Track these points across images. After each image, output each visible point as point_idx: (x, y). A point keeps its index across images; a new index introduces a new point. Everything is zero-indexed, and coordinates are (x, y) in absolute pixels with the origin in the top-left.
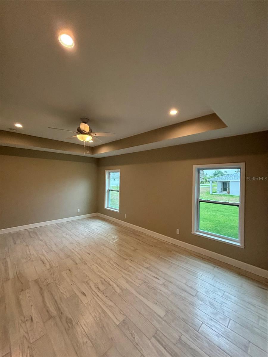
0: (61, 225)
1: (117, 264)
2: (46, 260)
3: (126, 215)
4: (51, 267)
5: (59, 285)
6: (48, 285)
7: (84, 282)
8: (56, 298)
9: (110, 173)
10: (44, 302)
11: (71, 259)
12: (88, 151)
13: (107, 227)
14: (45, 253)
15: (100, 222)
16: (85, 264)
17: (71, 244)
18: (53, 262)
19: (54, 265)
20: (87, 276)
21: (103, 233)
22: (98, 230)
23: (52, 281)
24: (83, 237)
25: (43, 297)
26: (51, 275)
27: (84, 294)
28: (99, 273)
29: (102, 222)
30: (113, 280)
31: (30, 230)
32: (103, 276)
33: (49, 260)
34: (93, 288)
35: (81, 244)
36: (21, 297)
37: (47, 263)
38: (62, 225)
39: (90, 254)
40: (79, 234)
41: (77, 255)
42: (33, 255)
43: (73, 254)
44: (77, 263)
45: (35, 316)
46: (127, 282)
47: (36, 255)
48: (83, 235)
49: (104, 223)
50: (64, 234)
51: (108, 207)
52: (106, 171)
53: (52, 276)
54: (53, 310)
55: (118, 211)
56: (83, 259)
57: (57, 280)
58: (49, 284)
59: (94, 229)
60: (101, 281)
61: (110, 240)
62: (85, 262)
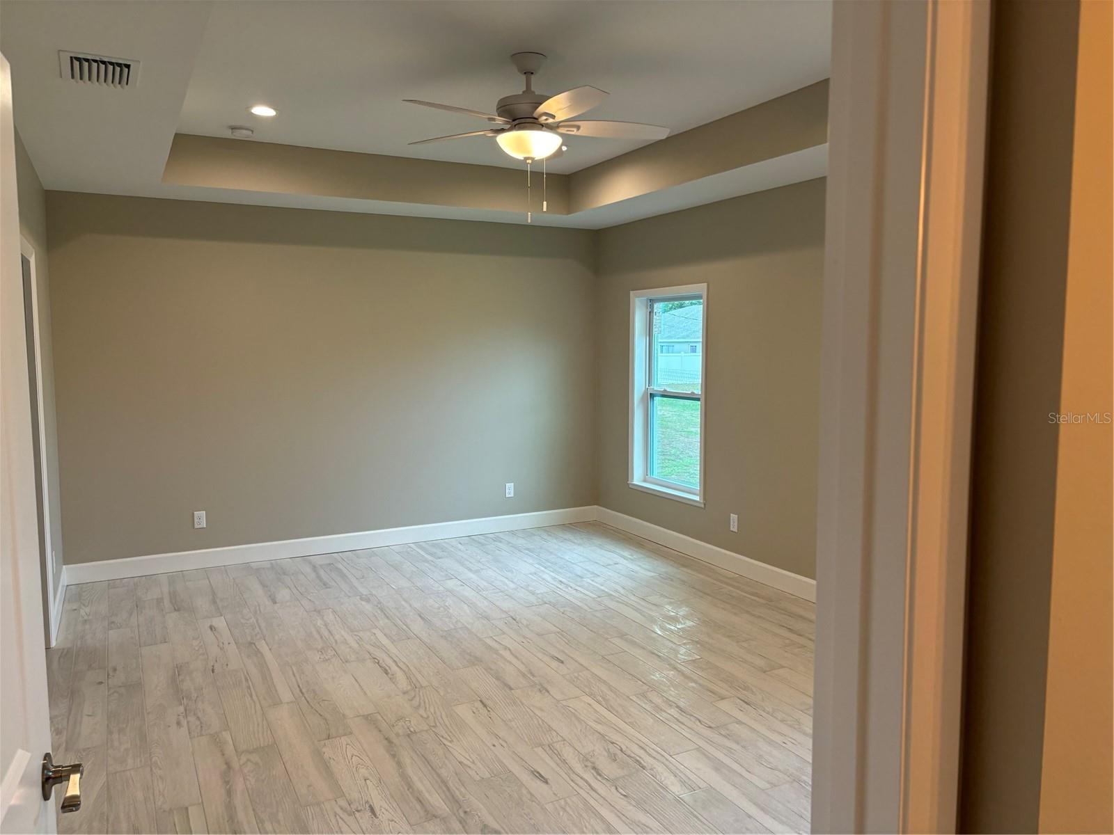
0: (437, 549)
1: (678, 707)
2: (394, 665)
3: (734, 517)
4: (416, 686)
5: (451, 741)
6: (410, 735)
7: (541, 745)
8: (443, 772)
9: (656, 305)
10: (404, 776)
11: (488, 669)
12: (545, 203)
13: (643, 571)
14: (385, 641)
15: (612, 548)
16: (543, 690)
17: (485, 622)
18: (420, 672)
19: (425, 684)
20: (550, 729)
21: (622, 591)
22: (598, 579)
23: (426, 727)
24: (532, 599)
25: (399, 764)
26: (418, 707)
27: (543, 777)
28: (599, 727)
29: (618, 551)
30: (654, 754)
31: (318, 561)
32: (615, 737)
33: (403, 667)
34: (578, 768)
35: (525, 622)
36: (328, 752)
37: (400, 676)
38: (443, 549)
39: (562, 662)
40: (512, 585)
41: (510, 658)
42: (345, 642)
43: (495, 656)
44: (512, 687)
45: (381, 807)
46: (717, 769)
47: (355, 646)
48: (533, 593)
49: (626, 554)
50: (451, 584)
51: (645, 481)
52: (631, 293)
53: (422, 711)
54: (436, 800)
55: (697, 498)
56: (533, 676)
57: (438, 724)
58: (415, 732)
59: (578, 571)
60: (608, 751)
61: (653, 621)
62: (541, 685)
